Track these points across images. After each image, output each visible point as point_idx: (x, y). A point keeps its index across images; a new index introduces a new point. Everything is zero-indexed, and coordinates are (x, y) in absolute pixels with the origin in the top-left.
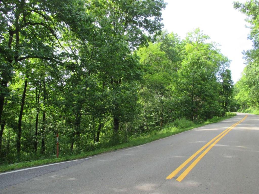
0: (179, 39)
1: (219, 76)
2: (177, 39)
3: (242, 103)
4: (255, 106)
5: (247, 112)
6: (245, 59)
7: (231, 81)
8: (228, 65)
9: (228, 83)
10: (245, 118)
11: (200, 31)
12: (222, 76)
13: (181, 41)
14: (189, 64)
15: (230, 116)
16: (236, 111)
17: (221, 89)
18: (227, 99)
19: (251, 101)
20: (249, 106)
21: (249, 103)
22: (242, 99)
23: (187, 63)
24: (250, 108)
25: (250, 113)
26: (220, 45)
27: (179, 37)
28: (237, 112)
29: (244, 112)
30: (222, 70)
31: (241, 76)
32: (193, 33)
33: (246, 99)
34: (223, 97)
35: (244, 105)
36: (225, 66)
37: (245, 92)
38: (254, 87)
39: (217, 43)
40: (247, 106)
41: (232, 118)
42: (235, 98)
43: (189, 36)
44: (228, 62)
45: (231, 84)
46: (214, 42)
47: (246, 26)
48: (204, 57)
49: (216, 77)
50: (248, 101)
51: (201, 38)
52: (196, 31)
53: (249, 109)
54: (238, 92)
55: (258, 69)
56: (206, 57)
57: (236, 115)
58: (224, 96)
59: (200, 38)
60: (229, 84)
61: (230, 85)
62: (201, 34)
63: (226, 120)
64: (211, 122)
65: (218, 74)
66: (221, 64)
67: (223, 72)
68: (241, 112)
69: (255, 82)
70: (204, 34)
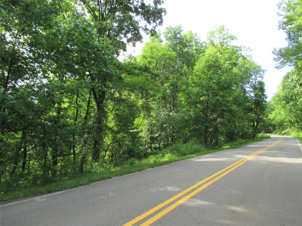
0: (199, 39)
1: (250, 89)
2: (196, 39)
3: (278, 123)
4: (293, 127)
5: (284, 134)
6: (277, 61)
7: (265, 95)
8: (262, 76)
9: (260, 98)
10: (278, 142)
11: (225, 30)
12: (253, 89)
13: (201, 42)
14: (203, 67)
15: (262, 139)
16: (271, 132)
17: (251, 105)
18: (258, 117)
19: (289, 121)
20: (287, 127)
21: (286, 124)
22: (279, 118)
23: (200, 67)
24: (288, 130)
25: (287, 135)
26: (251, 50)
27: (199, 37)
28: (273, 134)
29: (280, 134)
30: (254, 82)
31: (277, 90)
32: (215, 32)
33: (283, 118)
34: (253, 115)
35: (281, 125)
36: (257, 77)
37: (281, 109)
38: (291, 103)
39: (247, 48)
40: (284, 127)
41: (263, 141)
42: (270, 117)
43: (211, 35)
44: (261, 72)
45: (264, 99)
46: (244, 46)
47: (278, 13)
48: (228, 62)
49: (247, 90)
50: (285, 120)
51: (226, 39)
52: (220, 30)
53: (286, 131)
54: (273, 110)
55: (295, 78)
56: (230, 62)
57: (269, 137)
58: (254, 113)
59: (224, 39)
60: (262, 99)
61: (262, 101)
62: (226, 34)
63: (253, 143)
64: (232, 146)
65: (249, 86)
66: (252, 74)
67: (254, 84)
68: (277, 133)
69: (292, 96)
70: (230, 34)
